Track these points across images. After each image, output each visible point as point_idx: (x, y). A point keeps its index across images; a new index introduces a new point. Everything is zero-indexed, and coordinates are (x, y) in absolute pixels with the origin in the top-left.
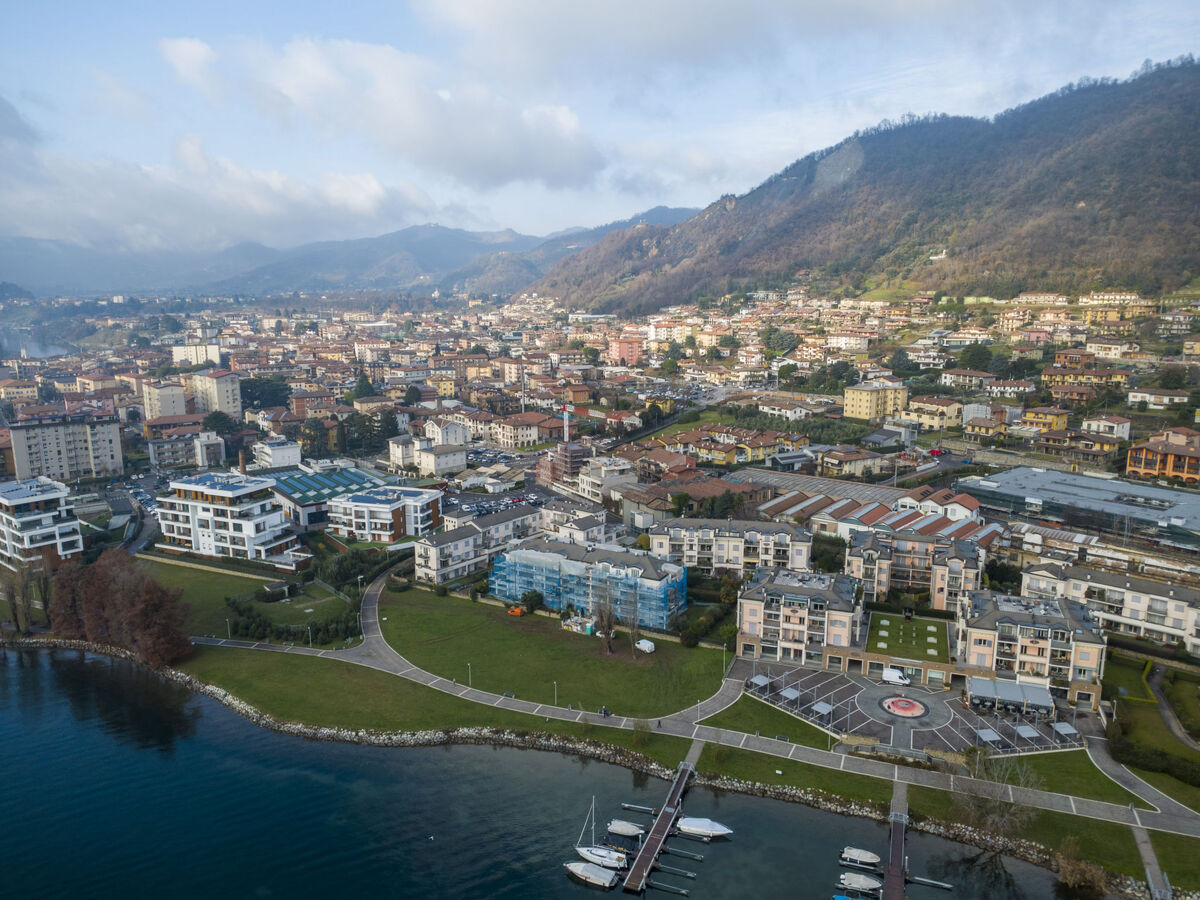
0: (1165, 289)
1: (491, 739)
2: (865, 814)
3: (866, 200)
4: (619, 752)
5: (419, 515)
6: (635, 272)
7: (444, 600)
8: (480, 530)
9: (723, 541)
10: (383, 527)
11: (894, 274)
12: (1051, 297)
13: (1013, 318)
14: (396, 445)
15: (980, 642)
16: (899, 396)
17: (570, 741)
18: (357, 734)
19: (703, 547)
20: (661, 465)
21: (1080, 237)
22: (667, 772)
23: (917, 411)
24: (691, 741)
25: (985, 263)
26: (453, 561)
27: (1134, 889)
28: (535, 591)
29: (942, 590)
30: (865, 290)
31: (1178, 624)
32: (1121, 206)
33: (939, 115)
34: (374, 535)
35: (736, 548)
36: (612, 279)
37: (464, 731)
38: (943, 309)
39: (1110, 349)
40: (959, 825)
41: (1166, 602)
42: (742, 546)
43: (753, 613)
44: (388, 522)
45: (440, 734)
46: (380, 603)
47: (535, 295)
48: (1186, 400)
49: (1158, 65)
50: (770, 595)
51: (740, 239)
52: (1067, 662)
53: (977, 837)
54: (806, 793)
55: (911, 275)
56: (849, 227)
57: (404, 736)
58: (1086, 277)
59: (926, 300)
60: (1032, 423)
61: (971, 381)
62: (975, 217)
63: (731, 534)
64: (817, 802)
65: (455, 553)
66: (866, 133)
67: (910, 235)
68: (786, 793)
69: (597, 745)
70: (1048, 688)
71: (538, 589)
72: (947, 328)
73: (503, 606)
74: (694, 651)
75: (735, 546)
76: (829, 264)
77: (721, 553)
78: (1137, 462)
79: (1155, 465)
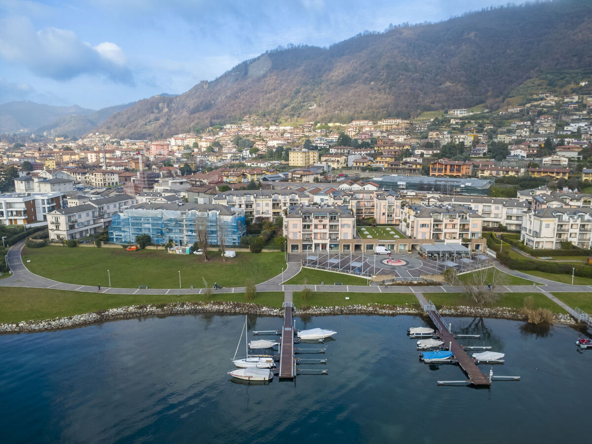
0: (412, 117)
1: (136, 313)
2: (406, 312)
3: (275, 83)
4: (238, 305)
5: (46, 206)
6: (157, 119)
7: (74, 249)
8: (97, 206)
9: (259, 201)
10: (18, 213)
11: (293, 115)
12: (366, 122)
13: (351, 131)
14: (20, 182)
15: (423, 225)
16: (316, 155)
17: (200, 305)
18: (17, 326)
19: (247, 206)
20: (203, 181)
21: (375, 96)
22: (275, 311)
23: (325, 161)
24: (283, 293)
25: (335, 108)
26: (78, 226)
27: (565, 319)
28: (144, 234)
29: (384, 214)
30: (280, 123)
31: (496, 216)
32: (389, 83)
33: (304, 45)
34: (11, 220)
35: (267, 205)
36: (143, 123)
37: (113, 311)
38: (319, 128)
39: (399, 137)
40: (461, 307)
41: (490, 206)
42: (271, 203)
43: (295, 226)
44: (23, 209)
45: (94, 315)
46: (22, 254)
47: (97, 134)
48: (439, 152)
49: (395, 26)
50: (304, 214)
51: (213, 102)
52: (468, 230)
53: (474, 311)
54: (367, 307)
55: (301, 116)
56: (268, 95)
57: (62, 321)
58: (379, 113)
59: (310, 126)
60: (380, 162)
61: (344, 151)
62: (327, 90)
63: (264, 197)
64: (376, 310)
65: (79, 221)
66: (271, 51)
67: (297, 98)
68: (355, 309)
69: (220, 304)
70: (460, 244)
71: (147, 232)
72: (323, 136)
73: (122, 247)
74: (260, 254)
75: (266, 204)
76: (260, 112)
77: (258, 209)
78: (435, 170)
79: (443, 170)
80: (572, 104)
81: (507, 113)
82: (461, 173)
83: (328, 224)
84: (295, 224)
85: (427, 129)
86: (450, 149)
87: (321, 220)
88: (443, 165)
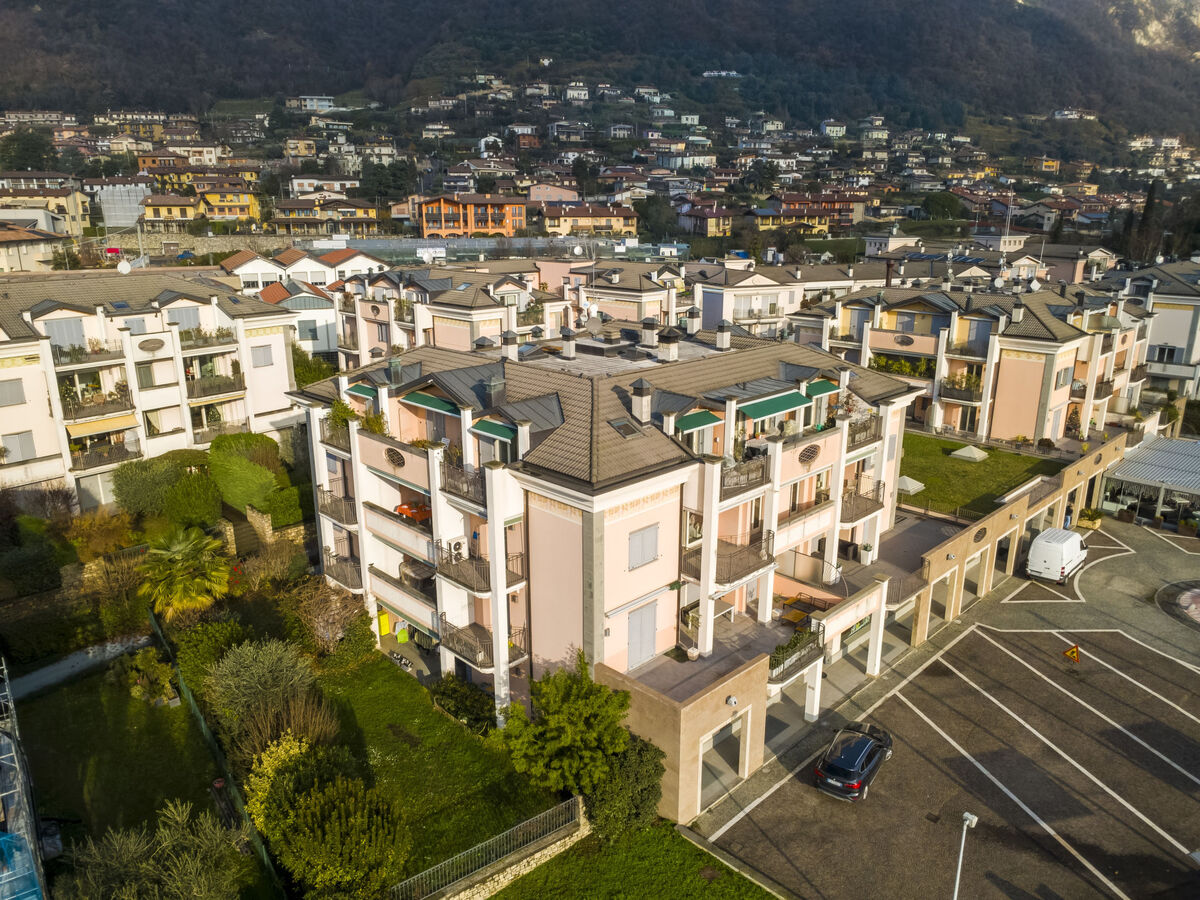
39: (201, 153)
48: (358, 184)
78: (434, 221)
79: (458, 221)
80: (546, 98)
81: (427, 110)
82: (504, 227)
83: (843, 466)
84: (645, 534)
85: (263, 136)
86: (394, 175)
87: (812, 447)
88: (456, 204)
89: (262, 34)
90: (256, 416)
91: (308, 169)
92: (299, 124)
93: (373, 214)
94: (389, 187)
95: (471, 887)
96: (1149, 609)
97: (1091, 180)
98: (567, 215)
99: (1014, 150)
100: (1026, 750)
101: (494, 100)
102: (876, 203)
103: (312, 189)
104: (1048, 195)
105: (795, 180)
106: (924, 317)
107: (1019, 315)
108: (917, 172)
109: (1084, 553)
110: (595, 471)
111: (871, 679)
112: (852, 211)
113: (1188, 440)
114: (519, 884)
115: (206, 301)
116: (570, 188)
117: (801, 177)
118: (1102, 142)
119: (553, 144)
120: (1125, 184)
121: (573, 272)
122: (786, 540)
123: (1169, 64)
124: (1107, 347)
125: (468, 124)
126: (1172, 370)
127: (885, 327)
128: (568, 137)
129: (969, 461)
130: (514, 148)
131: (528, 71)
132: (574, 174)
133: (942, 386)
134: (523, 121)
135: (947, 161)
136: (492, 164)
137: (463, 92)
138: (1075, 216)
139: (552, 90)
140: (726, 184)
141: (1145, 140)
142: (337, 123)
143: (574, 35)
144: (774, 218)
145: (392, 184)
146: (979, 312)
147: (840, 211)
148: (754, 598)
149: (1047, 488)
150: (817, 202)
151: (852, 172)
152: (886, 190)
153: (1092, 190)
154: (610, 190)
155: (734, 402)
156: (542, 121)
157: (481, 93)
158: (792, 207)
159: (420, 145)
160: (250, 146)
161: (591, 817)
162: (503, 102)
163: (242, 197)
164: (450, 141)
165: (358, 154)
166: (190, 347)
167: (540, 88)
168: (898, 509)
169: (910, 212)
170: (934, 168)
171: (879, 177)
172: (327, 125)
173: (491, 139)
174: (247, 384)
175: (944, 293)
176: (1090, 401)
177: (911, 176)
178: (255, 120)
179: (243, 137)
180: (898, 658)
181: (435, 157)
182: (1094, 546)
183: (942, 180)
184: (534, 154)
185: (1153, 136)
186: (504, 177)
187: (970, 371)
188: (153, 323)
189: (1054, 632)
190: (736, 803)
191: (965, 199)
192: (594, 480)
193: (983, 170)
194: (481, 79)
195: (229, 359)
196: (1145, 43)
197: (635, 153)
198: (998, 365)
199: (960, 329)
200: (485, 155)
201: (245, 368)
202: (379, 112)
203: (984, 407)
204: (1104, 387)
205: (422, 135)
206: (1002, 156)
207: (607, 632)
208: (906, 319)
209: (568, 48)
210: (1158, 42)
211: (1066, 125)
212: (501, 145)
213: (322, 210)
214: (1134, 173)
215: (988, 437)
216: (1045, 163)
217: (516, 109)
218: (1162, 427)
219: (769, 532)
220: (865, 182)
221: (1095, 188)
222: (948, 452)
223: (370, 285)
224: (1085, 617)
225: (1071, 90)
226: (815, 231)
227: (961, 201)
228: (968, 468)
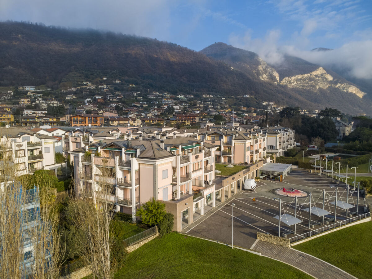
48: (47, 112)
78: (75, 122)
79: (83, 122)
80: (105, 89)
81: (67, 91)
82: (97, 123)
83: (204, 161)
84: (165, 171)
85: (11, 98)
86: (59, 109)
87: (197, 155)
88: (82, 117)
89: (10, 67)
90: (46, 166)
91: (29, 108)
92: (24, 94)
93: (55, 120)
94: (58, 113)
95: (136, 244)
96: (269, 193)
97: (255, 112)
98: (116, 120)
99: (235, 104)
100: (246, 215)
101: (89, 89)
102: (202, 117)
103: (31, 113)
104: (244, 116)
105: (179, 112)
106: (217, 137)
107: (237, 135)
108: (211, 110)
109: (256, 184)
110: (155, 156)
111: (214, 208)
112: (196, 119)
113: (277, 164)
114: (145, 245)
115: (32, 135)
116: (115, 113)
117: (181, 111)
118: (256, 103)
119: (108, 101)
120: (262, 113)
121: (128, 130)
122: (194, 176)
123: (269, 85)
124: (257, 142)
125: (81, 96)
126: (273, 151)
127: (208, 139)
128: (113, 99)
129: (230, 168)
130: (96, 102)
131: (99, 81)
132: (115, 110)
133: (223, 152)
134: (99, 95)
135: (219, 107)
136: (90, 107)
137: (79, 86)
138: (251, 121)
139: (107, 86)
140: (160, 113)
141: (266, 103)
142: (37, 94)
143: (113, 71)
144: (175, 121)
145: (59, 112)
146: (229, 135)
147: (192, 119)
148: (187, 191)
149: (247, 171)
150: (186, 117)
151: (194, 110)
152: (204, 114)
153: (255, 115)
154: (127, 114)
155: (181, 146)
156: (104, 95)
157: (84, 87)
158: (180, 118)
159: (65, 101)
160: (7, 101)
161: (159, 231)
162: (92, 89)
163: (8, 115)
164: (75, 100)
165: (46, 103)
166: (29, 147)
167: (103, 86)
168: (216, 176)
169: (211, 120)
170: (216, 109)
171: (201, 111)
172: (34, 95)
173: (89, 100)
174: (44, 157)
175: (221, 131)
176: (255, 154)
177: (210, 111)
178: (8, 93)
179: (4, 98)
180: (219, 205)
181: (70, 105)
182: (258, 184)
183: (218, 112)
184: (102, 104)
185: (268, 102)
186: (94, 110)
187: (228, 148)
188: (19, 140)
189: (251, 198)
190: (189, 228)
191: (224, 116)
192: (156, 158)
193: (228, 109)
194: (85, 83)
195: (38, 151)
196: (263, 79)
197: (133, 104)
198: (234, 146)
199: (225, 139)
200: (87, 104)
201: (43, 152)
202: (51, 91)
203: (232, 156)
204: (257, 151)
205: (66, 98)
206: (232, 106)
207: (159, 193)
208: (213, 138)
209: (111, 75)
210: (266, 79)
211: (247, 99)
212: (92, 101)
213: (38, 119)
214: (264, 111)
215: (234, 163)
216: (243, 108)
217: (96, 91)
218: (271, 161)
219: (190, 173)
220: (198, 112)
221: (255, 114)
222: (225, 166)
223: (74, 133)
224: (257, 195)
225: (247, 90)
226: (186, 124)
227: (223, 117)
228: (230, 169)
